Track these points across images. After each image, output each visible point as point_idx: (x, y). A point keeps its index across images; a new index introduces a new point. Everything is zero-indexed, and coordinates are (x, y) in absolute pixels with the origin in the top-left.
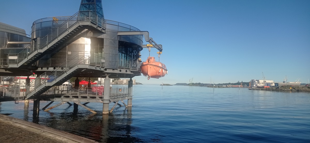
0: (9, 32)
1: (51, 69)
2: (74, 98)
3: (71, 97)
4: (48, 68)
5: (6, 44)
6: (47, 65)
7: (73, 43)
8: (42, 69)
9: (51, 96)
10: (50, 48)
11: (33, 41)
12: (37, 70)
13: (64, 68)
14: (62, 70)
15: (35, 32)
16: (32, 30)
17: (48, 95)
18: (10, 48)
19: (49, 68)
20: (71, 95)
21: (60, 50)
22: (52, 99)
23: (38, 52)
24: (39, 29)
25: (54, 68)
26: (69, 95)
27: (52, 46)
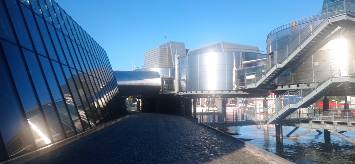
0: (244, 51)
1: (294, 87)
2: (326, 124)
3: (323, 123)
4: (289, 86)
5: (242, 64)
6: (288, 83)
7: (321, 49)
8: (282, 87)
9: (296, 120)
10: (291, 61)
11: (269, 56)
12: (277, 90)
13: (311, 85)
14: (308, 88)
15: (270, 45)
16: (267, 45)
17: (292, 119)
18: (245, 68)
19: (291, 86)
20: (322, 119)
21: (304, 61)
22: (297, 124)
23: (277, 67)
24: (276, 40)
25: (298, 86)
26: (320, 119)
27: (293, 58)
